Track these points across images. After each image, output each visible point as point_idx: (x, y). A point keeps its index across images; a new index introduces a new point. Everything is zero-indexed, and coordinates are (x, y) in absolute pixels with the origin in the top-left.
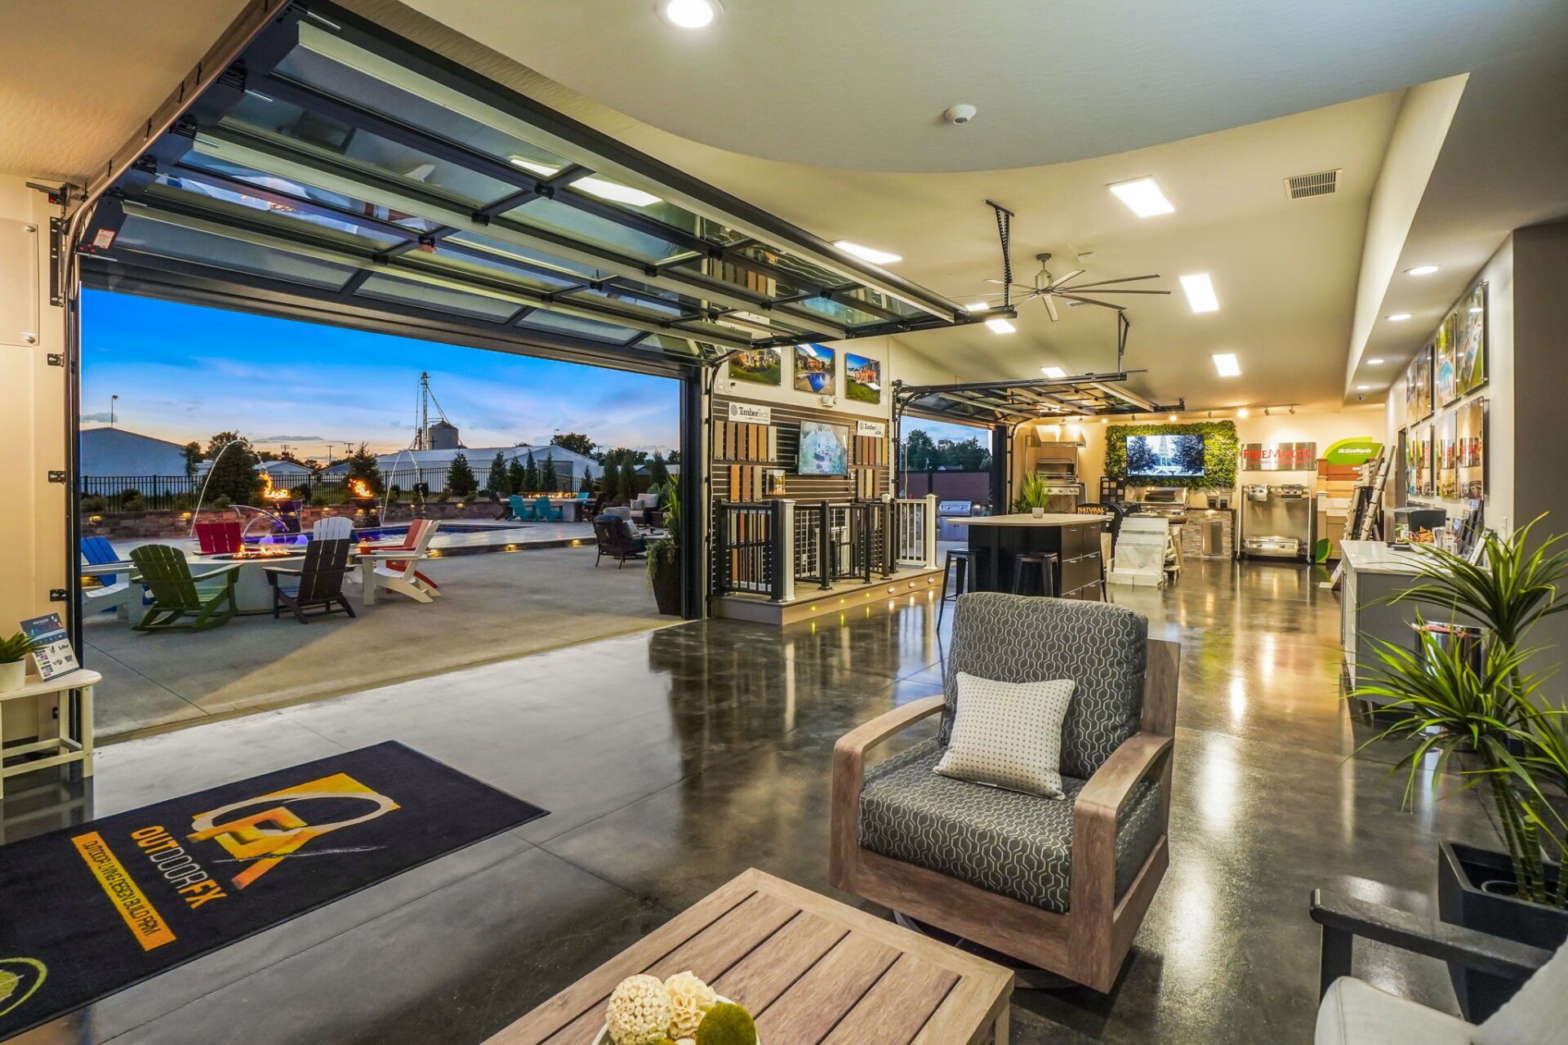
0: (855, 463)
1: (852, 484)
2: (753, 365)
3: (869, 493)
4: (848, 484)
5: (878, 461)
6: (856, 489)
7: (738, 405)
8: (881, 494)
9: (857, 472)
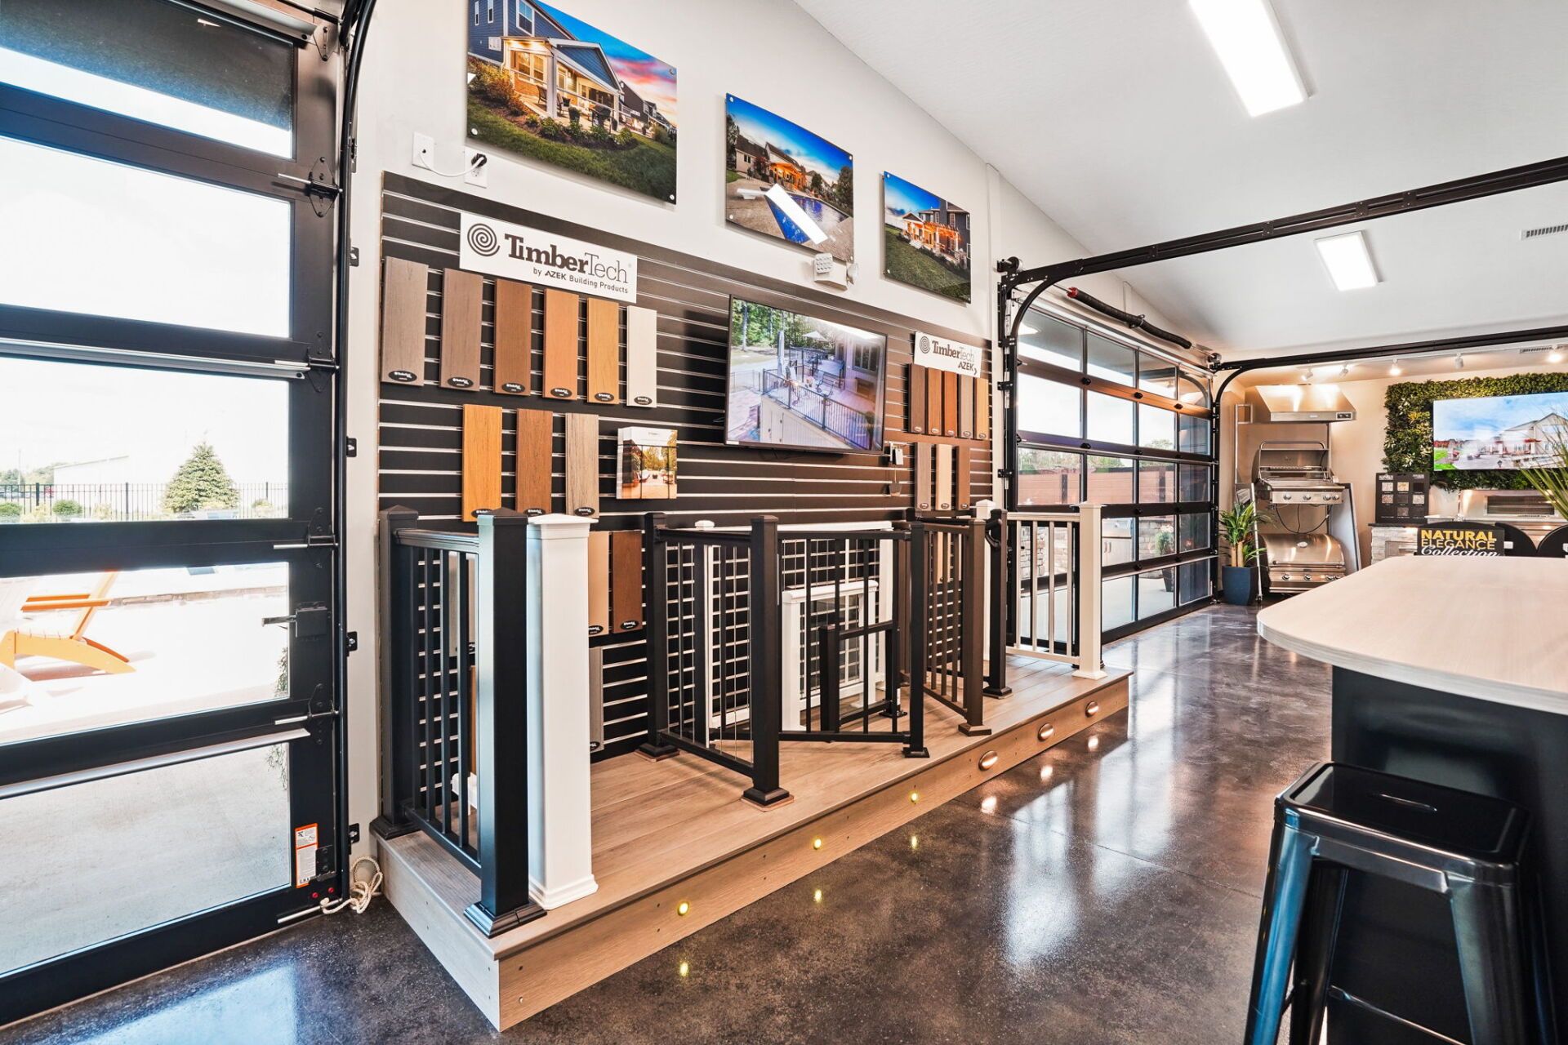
0: (907, 426)
1: (901, 476)
2: (566, 122)
3: (944, 498)
4: (888, 476)
5: (966, 427)
6: (913, 489)
7: (501, 227)
8: (973, 502)
9: (913, 449)
